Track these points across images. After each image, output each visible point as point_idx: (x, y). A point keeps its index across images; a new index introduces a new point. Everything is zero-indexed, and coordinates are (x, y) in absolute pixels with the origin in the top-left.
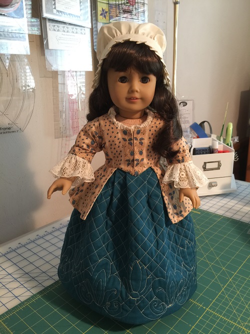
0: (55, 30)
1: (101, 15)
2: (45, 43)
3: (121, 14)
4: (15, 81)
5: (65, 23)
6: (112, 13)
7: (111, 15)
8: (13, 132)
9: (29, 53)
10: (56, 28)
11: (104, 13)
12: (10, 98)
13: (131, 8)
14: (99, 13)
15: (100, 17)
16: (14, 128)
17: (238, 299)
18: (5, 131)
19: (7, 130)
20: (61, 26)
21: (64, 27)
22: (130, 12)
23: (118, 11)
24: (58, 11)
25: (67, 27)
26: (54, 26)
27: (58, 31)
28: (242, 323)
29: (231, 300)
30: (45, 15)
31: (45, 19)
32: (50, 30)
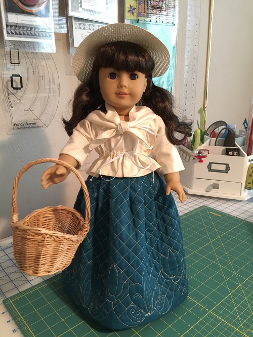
0: (81, 28)
1: (129, 11)
2: (71, 42)
3: (150, 10)
4: (41, 78)
5: (91, 21)
6: (141, 9)
7: (139, 11)
8: (38, 127)
9: (55, 51)
10: (82, 26)
11: (131, 10)
12: (35, 95)
13: (160, 4)
14: (127, 9)
15: (127, 15)
16: (39, 123)
17: (244, 305)
18: (30, 126)
19: (33, 126)
20: (87, 24)
21: (90, 25)
22: (159, 8)
23: (146, 7)
24: (83, 9)
25: (93, 25)
26: (80, 24)
27: (84, 29)
28: (244, 329)
29: (236, 306)
30: (71, 13)
31: (71, 17)
32: (76, 28)
